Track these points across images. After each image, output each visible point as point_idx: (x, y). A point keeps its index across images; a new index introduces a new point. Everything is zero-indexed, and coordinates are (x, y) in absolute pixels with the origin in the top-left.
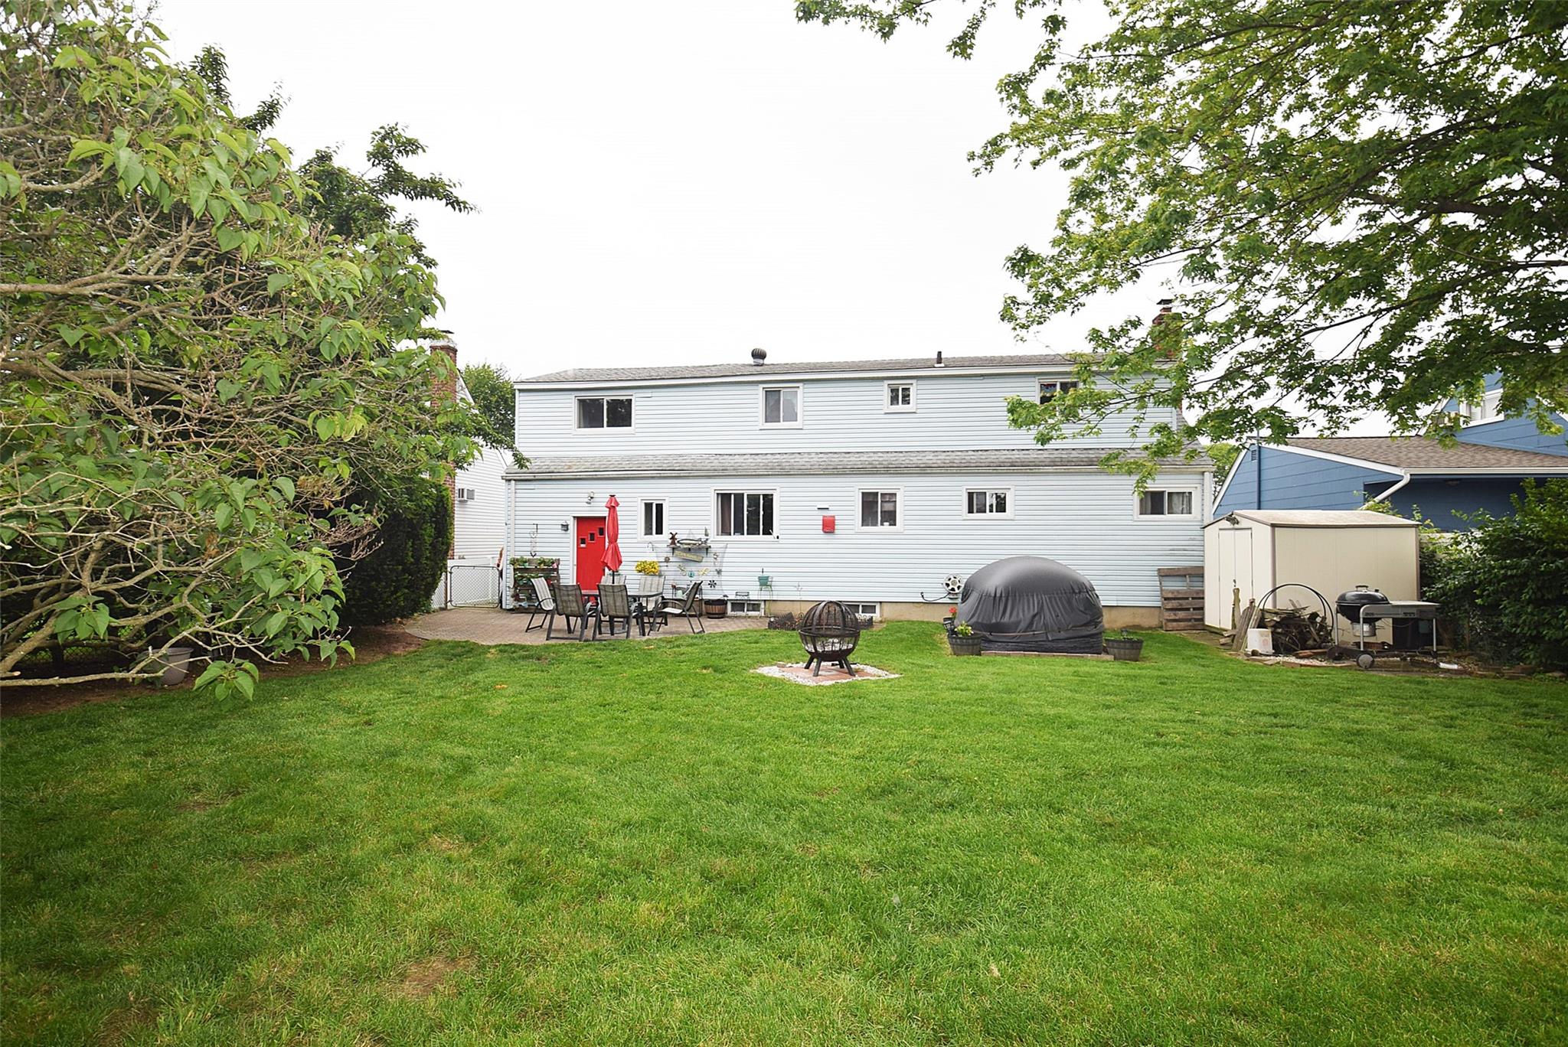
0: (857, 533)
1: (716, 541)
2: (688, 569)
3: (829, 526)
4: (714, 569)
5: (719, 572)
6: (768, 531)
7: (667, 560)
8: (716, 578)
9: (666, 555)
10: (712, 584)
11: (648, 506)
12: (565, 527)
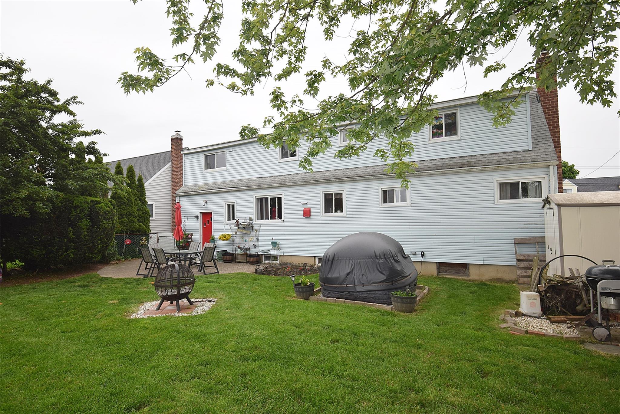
0: (322, 217)
1: (257, 223)
2: (245, 238)
3: (307, 214)
4: (255, 238)
5: (258, 239)
6: (280, 217)
7: (236, 233)
8: (256, 243)
9: (235, 231)
10: (255, 246)
11: (229, 206)
12: (197, 218)
